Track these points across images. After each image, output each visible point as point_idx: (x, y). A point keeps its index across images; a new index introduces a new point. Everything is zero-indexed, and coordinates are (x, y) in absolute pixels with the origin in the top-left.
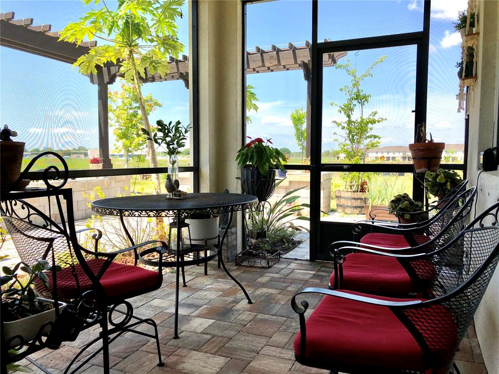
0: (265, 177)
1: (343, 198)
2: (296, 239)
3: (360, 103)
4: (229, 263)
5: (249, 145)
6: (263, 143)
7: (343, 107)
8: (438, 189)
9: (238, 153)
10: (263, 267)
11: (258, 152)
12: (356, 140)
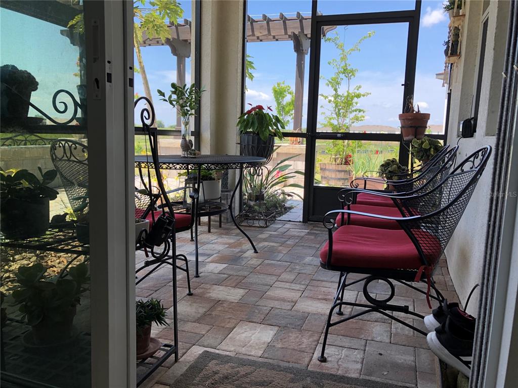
0: (265, 143)
1: (328, 170)
2: (287, 205)
3: (347, 77)
4: (229, 224)
5: (249, 112)
6: (263, 110)
7: (331, 81)
8: (423, 154)
9: (239, 119)
10: (261, 227)
11: (258, 118)
12: (342, 114)
